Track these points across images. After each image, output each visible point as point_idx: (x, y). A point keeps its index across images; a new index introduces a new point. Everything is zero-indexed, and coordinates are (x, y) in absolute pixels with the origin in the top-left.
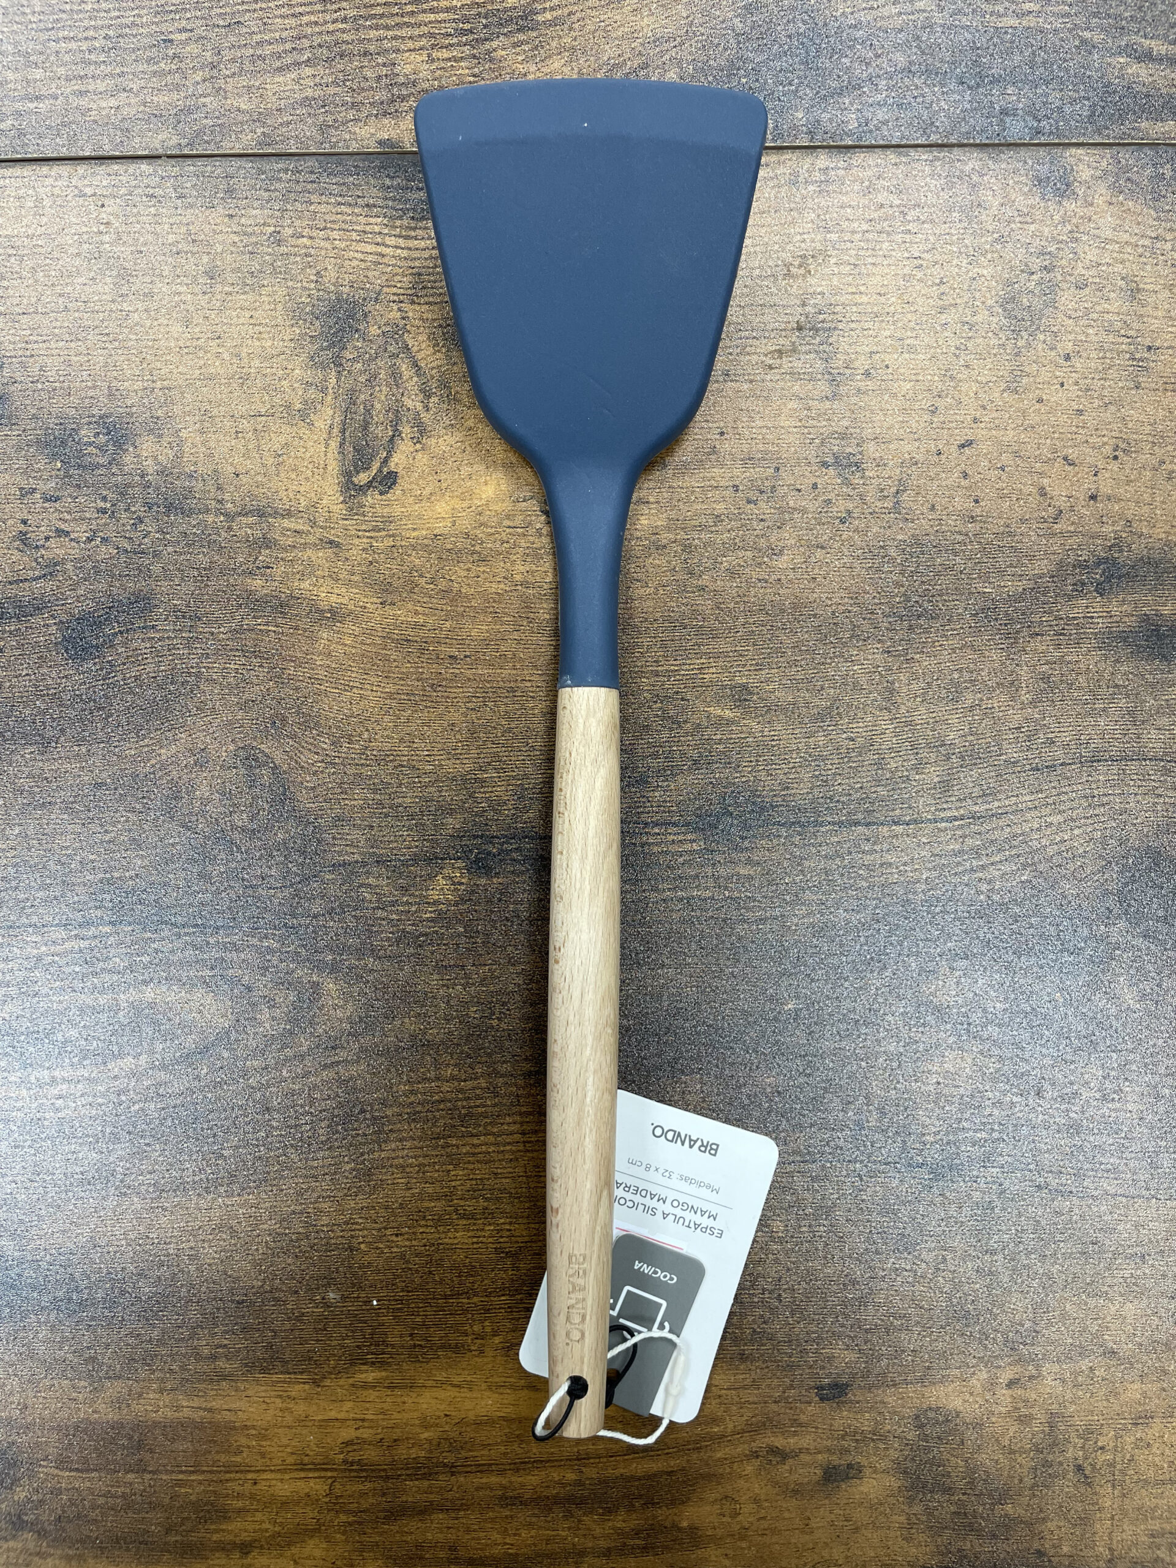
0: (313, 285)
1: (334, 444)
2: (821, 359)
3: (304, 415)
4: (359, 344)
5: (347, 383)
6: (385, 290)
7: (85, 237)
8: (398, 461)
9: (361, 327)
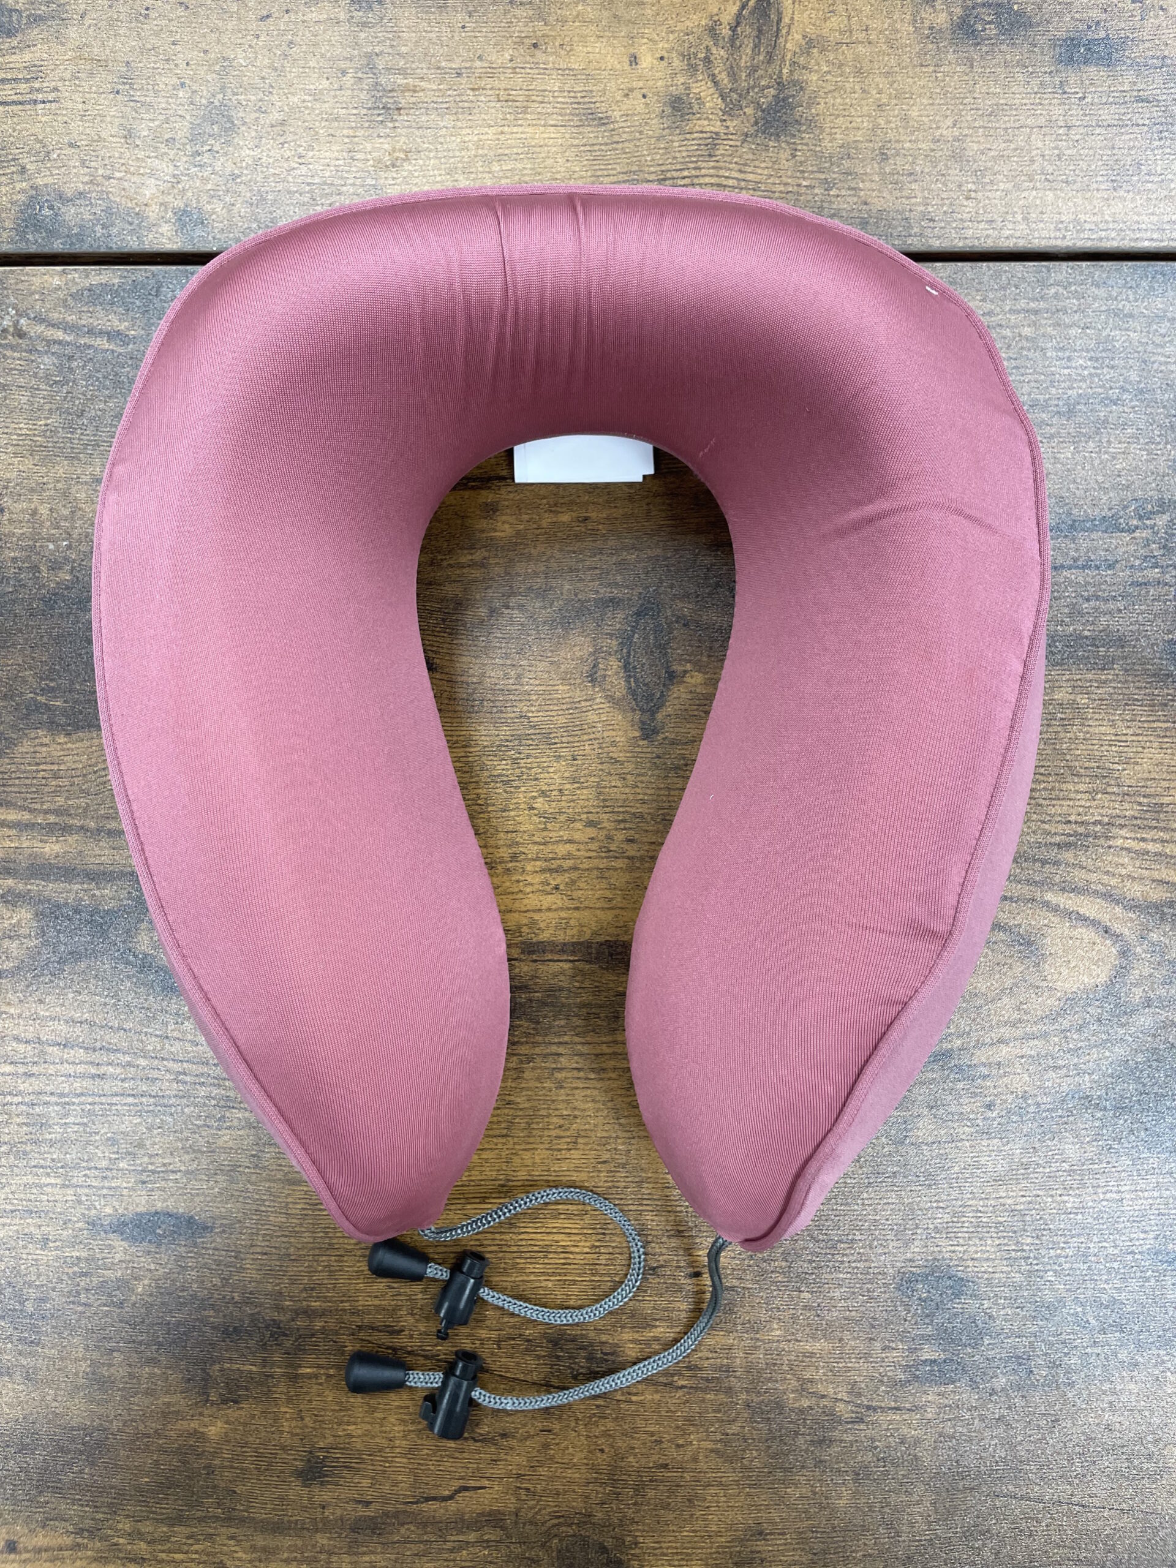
0: (799, 147)
1: (786, 20)
2: (381, 85)
3: (810, 43)
4: (762, 100)
5: (773, 69)
6: (739, 144)
7: (988, 187)
9: (760, 113)
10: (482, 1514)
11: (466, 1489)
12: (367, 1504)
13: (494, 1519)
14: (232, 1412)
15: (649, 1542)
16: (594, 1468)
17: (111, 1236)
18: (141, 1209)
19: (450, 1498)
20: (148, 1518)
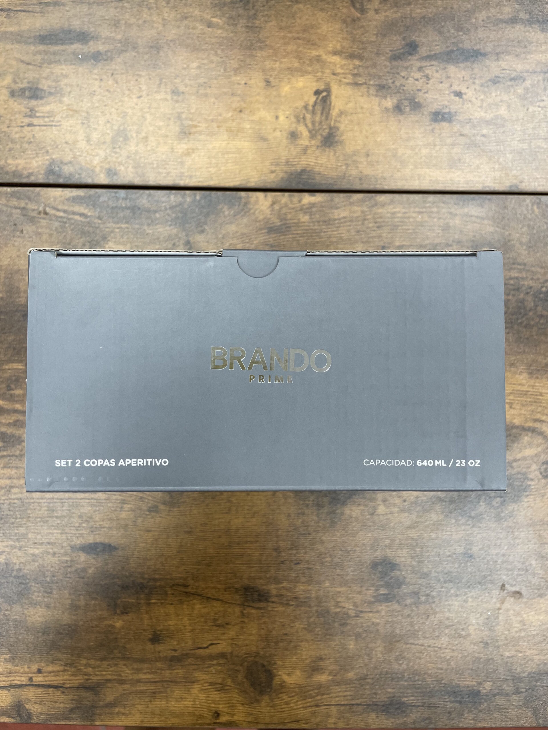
0: (337, 151)
1: (333, 104)
2: (184, 124)
4: (324, 134)
6: (315, 149)
8: (313, 99)
9: (323, 139)
10: (219, 654)
11: (212, 644)
12: (175, 650)
13: (223, 655)
14: (126, 617)
15: (280, 663)
16: (260, 636)
17: (80, 552)
18: (91, 542)
19: (207, 648)
20: (92, 659)
